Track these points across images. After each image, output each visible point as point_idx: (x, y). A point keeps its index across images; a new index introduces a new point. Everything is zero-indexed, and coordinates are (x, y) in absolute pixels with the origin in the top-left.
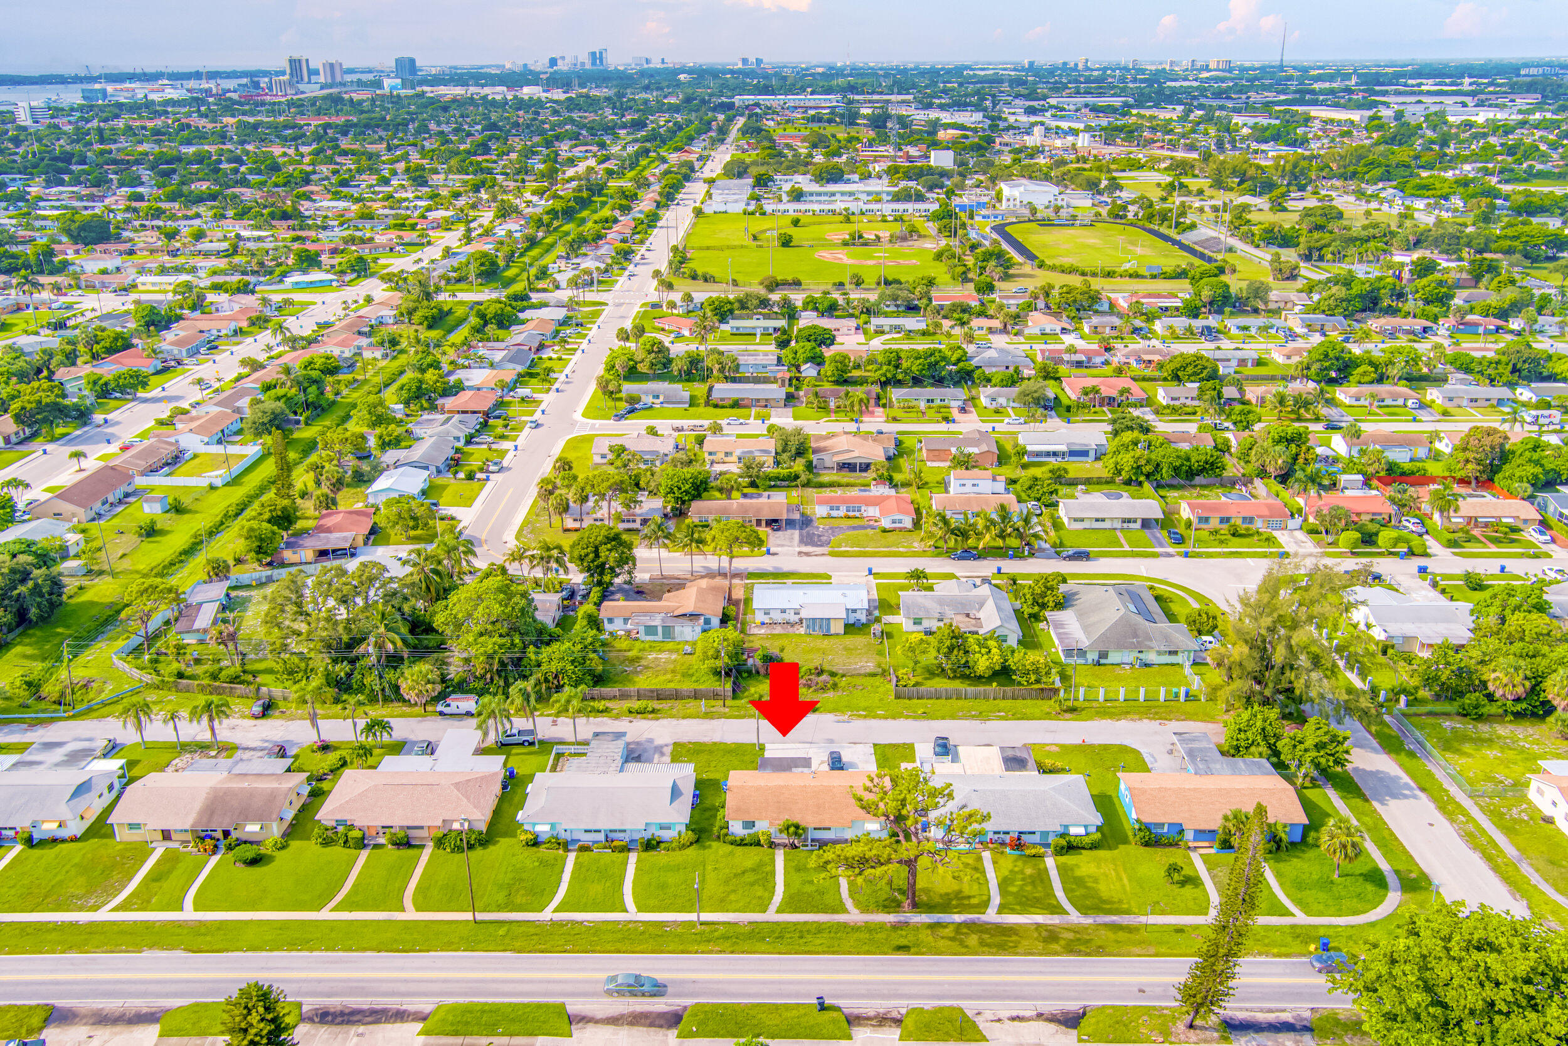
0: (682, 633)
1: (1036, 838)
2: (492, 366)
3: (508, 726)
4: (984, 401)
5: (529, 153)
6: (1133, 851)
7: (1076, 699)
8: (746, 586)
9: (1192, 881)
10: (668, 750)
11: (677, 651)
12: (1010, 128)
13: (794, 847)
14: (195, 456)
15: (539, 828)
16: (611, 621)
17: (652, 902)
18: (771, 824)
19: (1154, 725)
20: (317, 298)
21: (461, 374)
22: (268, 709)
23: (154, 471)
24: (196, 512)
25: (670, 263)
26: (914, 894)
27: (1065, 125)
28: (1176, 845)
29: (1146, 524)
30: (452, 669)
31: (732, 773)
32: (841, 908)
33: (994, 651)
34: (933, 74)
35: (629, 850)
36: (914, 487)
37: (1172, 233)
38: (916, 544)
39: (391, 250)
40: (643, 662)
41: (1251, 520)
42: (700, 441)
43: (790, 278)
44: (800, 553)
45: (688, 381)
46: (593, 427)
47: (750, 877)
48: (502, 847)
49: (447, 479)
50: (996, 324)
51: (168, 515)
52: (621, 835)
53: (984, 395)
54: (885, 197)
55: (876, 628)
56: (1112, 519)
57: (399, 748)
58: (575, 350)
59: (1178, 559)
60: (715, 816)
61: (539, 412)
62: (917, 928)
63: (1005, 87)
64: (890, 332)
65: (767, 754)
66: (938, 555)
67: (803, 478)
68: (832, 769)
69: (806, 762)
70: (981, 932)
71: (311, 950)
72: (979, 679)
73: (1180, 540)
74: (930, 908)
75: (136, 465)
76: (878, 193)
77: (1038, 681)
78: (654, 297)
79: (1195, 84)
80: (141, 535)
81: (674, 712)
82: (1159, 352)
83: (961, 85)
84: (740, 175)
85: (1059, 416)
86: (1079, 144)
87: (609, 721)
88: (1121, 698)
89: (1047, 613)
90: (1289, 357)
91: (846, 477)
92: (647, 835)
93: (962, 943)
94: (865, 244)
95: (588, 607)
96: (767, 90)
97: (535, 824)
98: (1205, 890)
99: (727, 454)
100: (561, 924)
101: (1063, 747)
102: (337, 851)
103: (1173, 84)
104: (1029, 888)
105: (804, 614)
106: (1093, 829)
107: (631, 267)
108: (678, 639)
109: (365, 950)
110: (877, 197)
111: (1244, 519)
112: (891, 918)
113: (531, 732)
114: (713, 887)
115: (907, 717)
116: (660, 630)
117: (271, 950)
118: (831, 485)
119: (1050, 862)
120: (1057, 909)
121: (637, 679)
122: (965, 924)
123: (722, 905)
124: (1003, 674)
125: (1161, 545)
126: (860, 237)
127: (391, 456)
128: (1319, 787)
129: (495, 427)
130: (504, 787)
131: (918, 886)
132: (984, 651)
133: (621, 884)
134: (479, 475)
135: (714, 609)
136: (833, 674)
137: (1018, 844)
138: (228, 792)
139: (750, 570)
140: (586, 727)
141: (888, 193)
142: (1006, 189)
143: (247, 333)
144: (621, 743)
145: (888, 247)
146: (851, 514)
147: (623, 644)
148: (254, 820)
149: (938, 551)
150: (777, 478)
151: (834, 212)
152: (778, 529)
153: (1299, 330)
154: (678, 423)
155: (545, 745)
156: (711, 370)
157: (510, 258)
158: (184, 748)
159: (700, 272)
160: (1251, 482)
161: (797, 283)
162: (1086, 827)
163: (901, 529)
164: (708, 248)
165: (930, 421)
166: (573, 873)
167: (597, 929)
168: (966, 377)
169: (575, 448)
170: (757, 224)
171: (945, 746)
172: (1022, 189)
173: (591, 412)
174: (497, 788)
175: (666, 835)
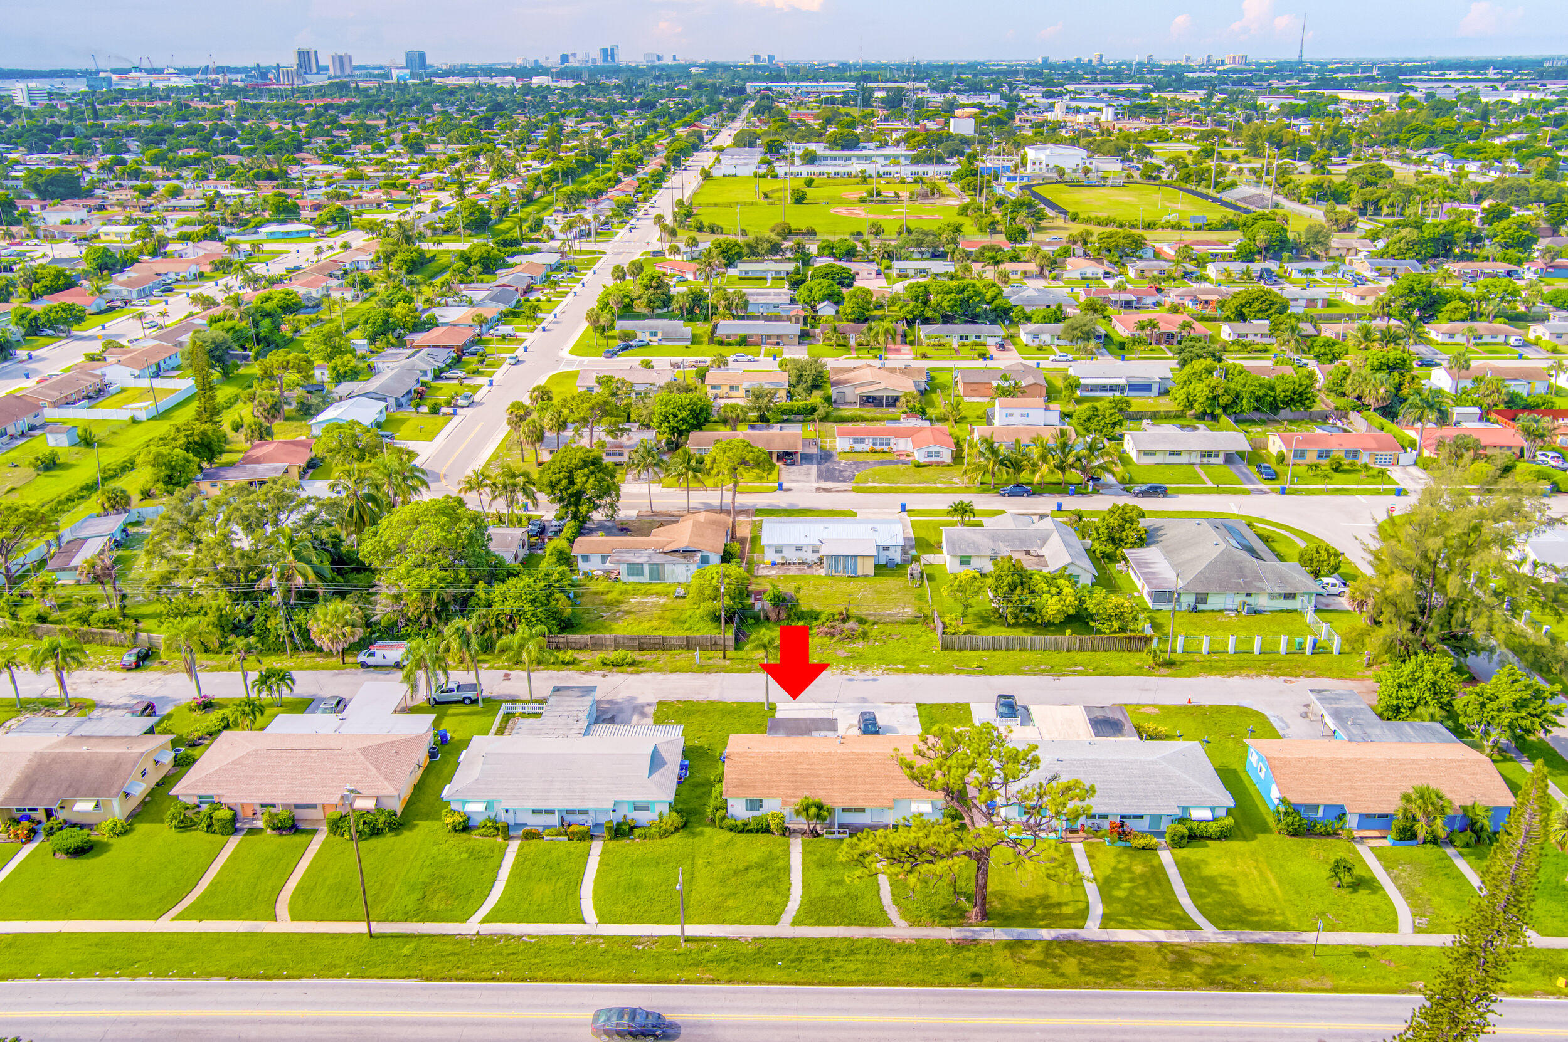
0: (673, 572)
1: (1144, 824)
2: (471, 304)
3: (443, 680)
4: (1024, 338)
5: (534, 127)
6: (1278, 842)
7: (1173, 651)
8: (753, 523)
9: (1364, 884)
10: (650, 710)
11: (667, 594)
12: (1029, 106)
13: (815, 834)
14: (123, 390)
15: (470, 808)
16: (586, 558)
17: (619, 909)
18: (785, 803)
19: (1278, 682)
20: (293, 248)
21: (436, 311)
22: (144, 659)
23: (69, 403)
24: (111, 446)
25: (675, 215)
26: (984, 899)
27: (1085, 105)
28: (1333, 834)
29: (1229, 459)
30: (378, 608)
31: (732, 737)
32: (881, 919)
33: (1066, 590)
34: (947, 69)
35: (592, 838)
36: (951, 422)
37: (1212, 192)
38: (956, 480)
39: (379, 206)
40: (624, 607)
41: (1356, 453)
42: (702, 376)
43: (803, 228)
44: (818, 489)
45: (690, 320)
46: (581, 363)
47: (755, 876)
48: (422, 833)
49: (409, 413)
50: (1032, 267)
51: (76, 449)
52: (582, 818)
53: (1024, 333)
54: (903, 161)
55: (915, 568)
56: (1189, 452)
57: (305, 705)
58: (567, 293)
59: (1273, 496)
60: (709, 794)
61: (521, 349)
62: (990, 947)
63: (1021, 77)
64: (915, 277)
65: (778, 715)
66: (984, 491)
67: (821, 411)
68: (865, 733)
69: (830, 724)
70: (1081, 953)
71: (134, 976)
72: (1047, 626)
73: (1273, 477)
74: (1007, 919)
75: (49, 396)
76: (896, 157)
77: (1122, 630)
78: (656, 246)
79: (1214, 75)
80: (38, 468)
81: (660, 664)
82: (1218, 293)
83: (975, 76)
84: (751, 145)
85: (1111, 354)
86: (1103, 119)
87: (577, 675)
88: (1230, 649)
89: (1126, 551)
90: (1363, 298)
91: (870, 412)
92: (617, 818)
93: (1055, 970)
94: (884, 202)
95: (560, 543)
96: (779, 78)
97: (465, 802)
98: (1385, 897)
99: (732, 388)
100: (492, 939)
101: (1163, 708)
102: (199, 838)
103: (1191, 75)
104: (1142, 892)
105: (824, 551)
106: (1223, 812)
107: (633, 221)
108: (669, 580)
109: (210, 975)
110: (895, 160)
111: (1347, 452)
112: (953, 933)
113: (473, 687)
114: (704, 889)
115: (958, 672)
116: (646, 568)
117: (76, 977)
118: (854, 419)
119: (1166, 857)
120: (1182, 922)
121: (615, 626)
122: (1059, 942)
123: (716, 914)
124: (1078, 619)
125: (1251, 482)
126: (879, 194)
127: (345, 387)
128: (1511, 760)
129: (469, 363)
130: (433, 754)
131: (989, 889)
132: (1053, 590)
133: (578, 883)
134: (444, 410)
135: (714, 545)
136: (862, 621)
137: (1121, 832)
138: (57, 759)
139: (759, 506)
140: (544, 681)
141: (907, 157)
142: (1031, 153)
143: (210, 278)
144: (588, 700)
145: (910, 204)
146: (878, 448)
147: (601, 586)
148: (87, 795)
149: (984, 488)
150: (791, 412)
151: (849, 175)
152: (792, 464)
153: (1368, 274)
154: (678, 360)
155: (492, 703)
156: (715, 308)
157: (504, 212)
158: (25, 706)
159: (706, 224)
160: (1346, 416)
161: (811, 233)
162: (1212, 809)
163: (938, 464)
164: (716, 205)
165: (965, 358)
166: (515, 867)
167: (540, 946)
168: (1003, 315)
169: (558, 384)
170: (768, 185)
171: (1011, 706)
172: (1048, 152)
173: (580, 349)
174: (423, 756)
175: (642, 817)
